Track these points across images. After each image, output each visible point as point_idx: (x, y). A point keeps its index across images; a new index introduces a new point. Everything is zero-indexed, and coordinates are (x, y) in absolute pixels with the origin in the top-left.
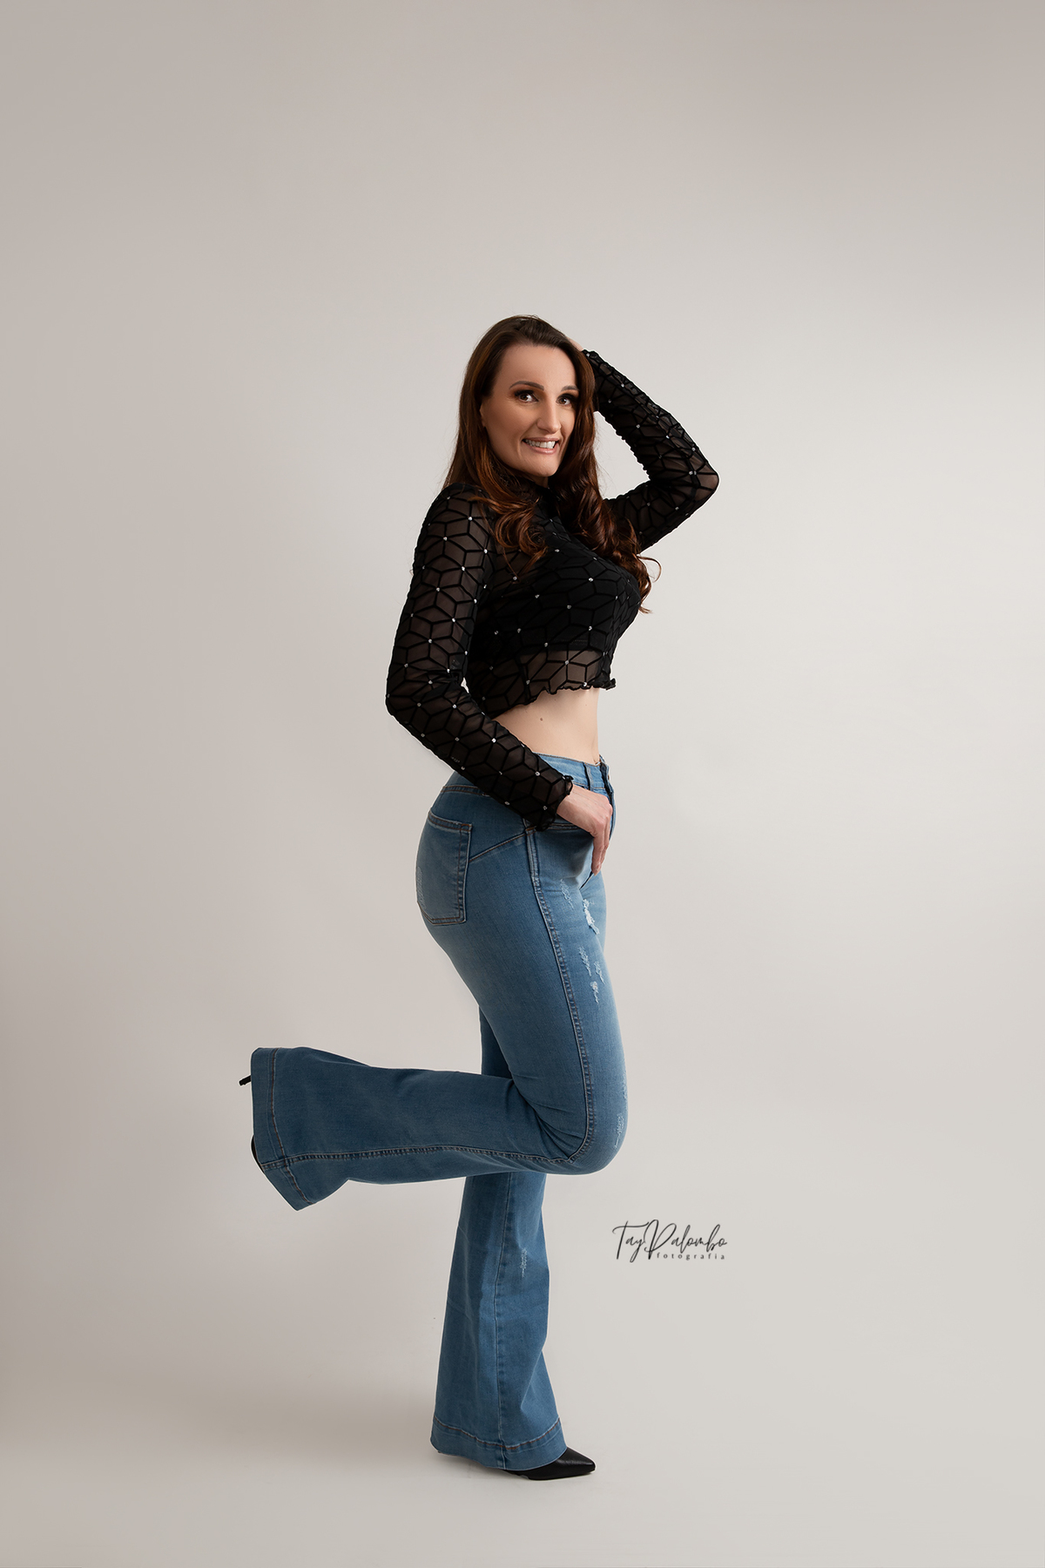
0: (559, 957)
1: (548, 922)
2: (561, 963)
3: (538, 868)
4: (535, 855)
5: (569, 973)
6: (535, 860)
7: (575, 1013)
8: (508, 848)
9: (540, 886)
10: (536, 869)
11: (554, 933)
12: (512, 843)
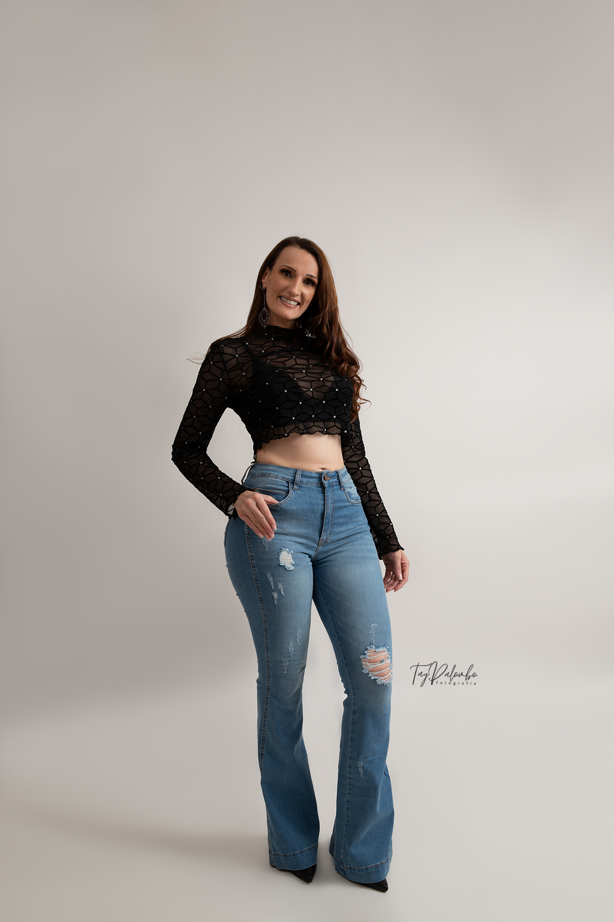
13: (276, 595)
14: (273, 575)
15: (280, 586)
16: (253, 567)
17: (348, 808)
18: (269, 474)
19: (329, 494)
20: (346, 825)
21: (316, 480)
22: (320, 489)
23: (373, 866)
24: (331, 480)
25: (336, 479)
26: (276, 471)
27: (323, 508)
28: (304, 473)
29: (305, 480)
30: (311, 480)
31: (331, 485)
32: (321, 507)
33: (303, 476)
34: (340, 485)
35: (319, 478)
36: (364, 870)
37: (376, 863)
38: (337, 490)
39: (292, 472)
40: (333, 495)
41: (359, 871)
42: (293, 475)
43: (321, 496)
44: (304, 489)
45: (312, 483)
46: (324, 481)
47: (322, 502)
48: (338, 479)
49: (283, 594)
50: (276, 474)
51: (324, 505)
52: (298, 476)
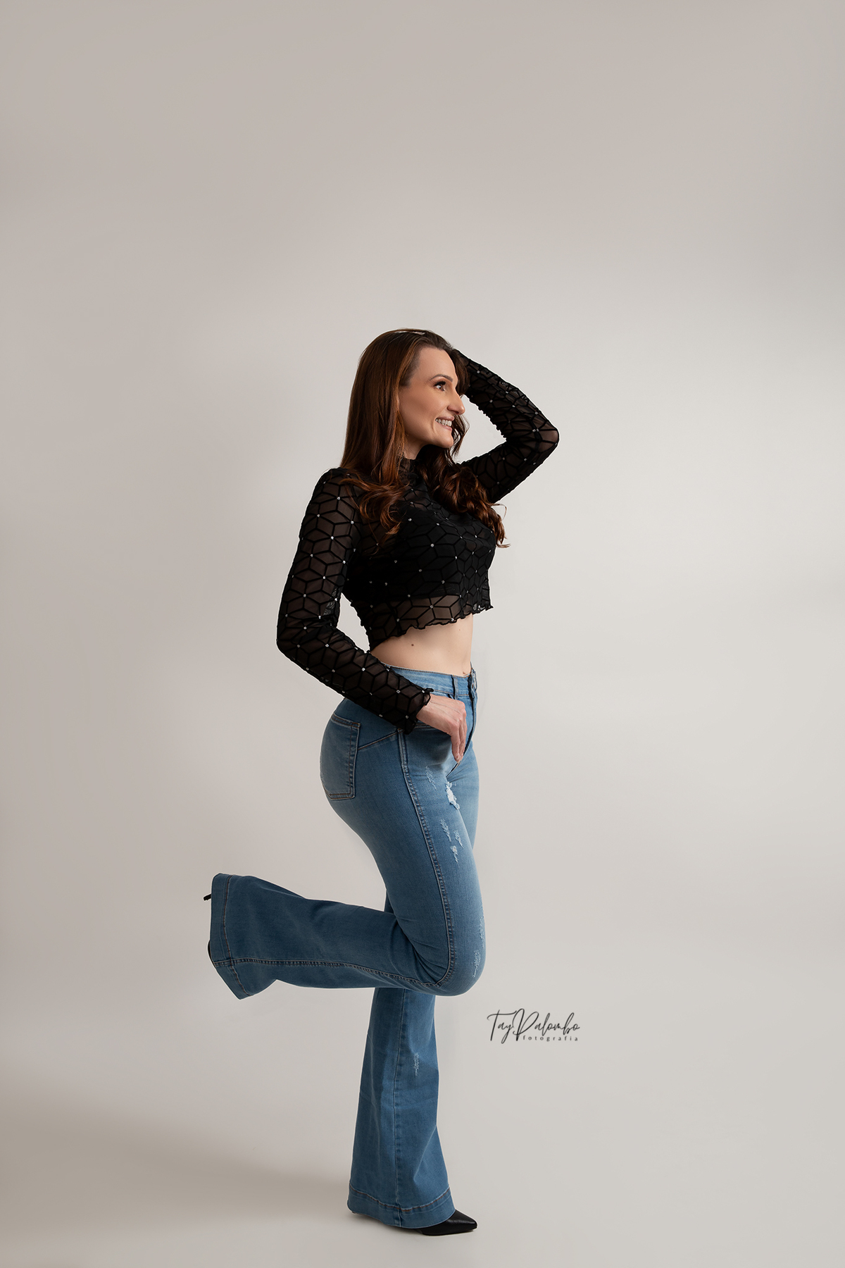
0: (424, 827)
1: (415, 800)
2: (425, 832)
3: (407, 758)
4: (404, 748)
5: (432, 839)
6: (404, 752)
7: (439, 870)
8: (385, 743)
9: (408, 772)
10: (405, 759)
11: (419, 808)
12: (388, 739)
16: (421, 816)
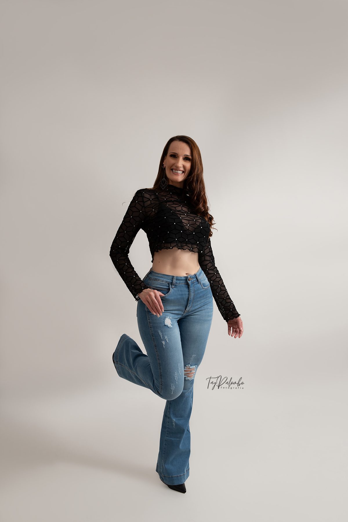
13: (164, 343)
14: (162, 331)
15: (166, 337)
17: (165, 444)
18: (159, 279)
19: (192, 288)
20: (164, 453)
21: (184, 282)
22: (187, 286)
23: (175, 476)
24: (193, 280)
25: (195, 279)
26: (162, 277)
27: (188, 296)
28: (177, 278)
29: (178, 282)
30: (182, 281)
31: (193, 283)
32: (187, 296)
33: (177, 279)
34: (198, 281)
35: (186, 280)
36: (171, 477)
37: (177, 475)
38: (197, 284)
39: (171, 277)
40: (194, 288)
41: (168, 478)
42: (171, 279)
43: (187, 290)
44: (178, 287)
45: (182, 283)
46: (189, 282)
47: (187, 293)
48: (197, 278)
49: (168, 341)
50: (162, 279)
51: (189, 294)
52: (174, 280)
